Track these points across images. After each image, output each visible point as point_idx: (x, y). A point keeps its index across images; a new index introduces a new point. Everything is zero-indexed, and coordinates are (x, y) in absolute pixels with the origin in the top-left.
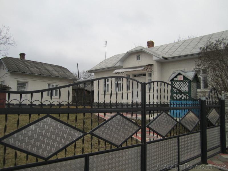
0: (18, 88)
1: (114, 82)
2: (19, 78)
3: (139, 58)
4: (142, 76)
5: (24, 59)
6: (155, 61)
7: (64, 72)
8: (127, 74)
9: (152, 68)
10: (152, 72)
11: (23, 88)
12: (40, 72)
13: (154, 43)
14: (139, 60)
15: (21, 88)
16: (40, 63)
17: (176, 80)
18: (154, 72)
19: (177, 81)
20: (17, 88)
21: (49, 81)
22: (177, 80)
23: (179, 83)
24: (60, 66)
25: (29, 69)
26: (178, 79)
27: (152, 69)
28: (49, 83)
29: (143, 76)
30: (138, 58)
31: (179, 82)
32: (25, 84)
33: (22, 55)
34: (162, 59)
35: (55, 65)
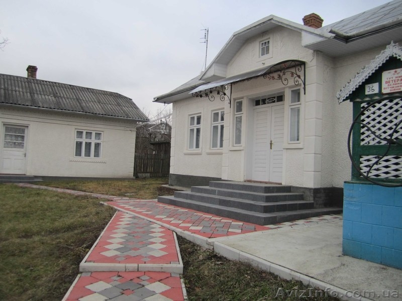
0: (8, 138)
1: (211, 124)
2: (7, 116)
3: (265, 50)
4: (274, 102)
5: (36, 77)
6: (311, 51)
7: (119, 105)
8: (235, 100)
9: (301, 74)
10: (303, 86)
11: (20, 139)
12: (58, 103)
13: (322, 21)
14: (266, 56)
15: (14, 138)
16: (70, 85)
17: (377, 91)
18: (306, 87)
19: (381, 97)
20: (4, 138)
21: (79, 124)
22: (380, 93)
23: (390, 104)
24: (115, 93)
25: (32, 98)
26: (384, 85)
27: (299, 77)
28: (79, 128)
29: (278, 101)
30: (263, 49)
31: (391, 101)
32: (25, 129)
33: (32, 70)
34: (329, 38)
35: (104, 91)
